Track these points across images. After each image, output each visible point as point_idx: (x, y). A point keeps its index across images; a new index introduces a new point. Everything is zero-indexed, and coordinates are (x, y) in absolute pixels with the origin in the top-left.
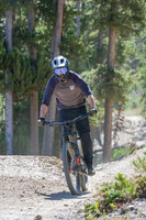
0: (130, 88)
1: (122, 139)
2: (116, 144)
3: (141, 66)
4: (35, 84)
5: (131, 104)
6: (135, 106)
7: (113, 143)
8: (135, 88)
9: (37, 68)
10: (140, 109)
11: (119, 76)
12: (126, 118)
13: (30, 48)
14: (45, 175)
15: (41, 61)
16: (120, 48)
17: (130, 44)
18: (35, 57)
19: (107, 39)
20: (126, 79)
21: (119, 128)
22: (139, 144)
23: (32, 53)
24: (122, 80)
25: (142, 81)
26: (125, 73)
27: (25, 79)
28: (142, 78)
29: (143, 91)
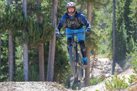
0: (100, 41)
2: (93, 75)
3: (107, 27)
4: (42, 39)
5: (101, 51)
6: (104, 52)
7: (91, 75)
8: (104, 41)
9: (43, 29)
10: (107, 54)
11: (94, 33)
12: (99, 60)
13: (38, 16)
15: (46, 24)
16: (94, 16)
18: (41, 22)
19: (86, 10)
20: (98, 35)
21: (94, 66)
22: (107, 75)
23: (39, 20)
24: (96, 35)
25: (108, 36)
27: (36, 35)
28: (108, 34)
29: (109, 42)
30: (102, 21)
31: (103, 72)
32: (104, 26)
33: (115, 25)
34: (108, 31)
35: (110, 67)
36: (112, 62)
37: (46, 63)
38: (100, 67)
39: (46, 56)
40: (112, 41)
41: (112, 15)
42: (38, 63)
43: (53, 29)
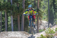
0: (43, 14)
1: (42, 27)
3: (46, 8)
6: (45, 19)
9: (19, 9)
10: (46, 19)
11: (40, 11)
12: (43, 22)
15: (20, 7)
16: (40, 3)
18: (18, 6)
19: (37, 1)
20: (42, 11)
21: (41, 24)
22: (46, 28)
23: (18, 5)
24: (41, 12)
27: (16, 12)
28: (46, 11)
29: (46, 14)
30: (44, 5)
31: (44, 27)
32: (44, 8)
33: (49, 7)
34: (46, 10)
35: (47, 25)
36: (48, 23)
37: (21, 24)
38: (43, 25)
39: (21, 21)
40: (48, 14)
41: (48, 3)
42: (17, 24)
43: (23, 9)
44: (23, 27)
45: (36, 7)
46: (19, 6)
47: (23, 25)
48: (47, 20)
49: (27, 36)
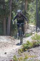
1: (29, 31)
2: (27, 32)
3: (34, 11)
4: (5, 16)
5: (31, 21)
6: (32, 22)
7: (26, 32)
8: (32, 17)
12: (30, 25)
14: (8, 41)
17: (31, 5)
22: (33, 32)
25: (34, 15)
26: (29, 13)
27: (2, 15)
29: (34, 18)
33: (37, 10)
35: (35, 29)
38: (30, 29)
41: (36, 5)
43: (10, 12)
44: (9, 30)
45: (23, 10)
46: (6, 8)
47: (9, 29)
48: (35, 23)
49: (12, 41)
